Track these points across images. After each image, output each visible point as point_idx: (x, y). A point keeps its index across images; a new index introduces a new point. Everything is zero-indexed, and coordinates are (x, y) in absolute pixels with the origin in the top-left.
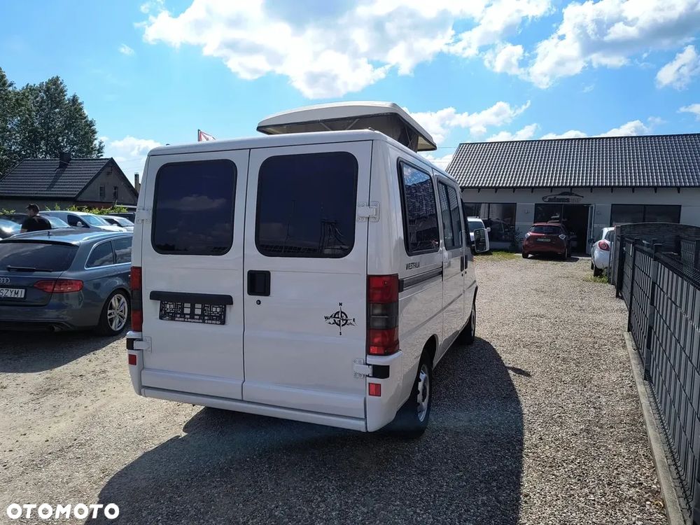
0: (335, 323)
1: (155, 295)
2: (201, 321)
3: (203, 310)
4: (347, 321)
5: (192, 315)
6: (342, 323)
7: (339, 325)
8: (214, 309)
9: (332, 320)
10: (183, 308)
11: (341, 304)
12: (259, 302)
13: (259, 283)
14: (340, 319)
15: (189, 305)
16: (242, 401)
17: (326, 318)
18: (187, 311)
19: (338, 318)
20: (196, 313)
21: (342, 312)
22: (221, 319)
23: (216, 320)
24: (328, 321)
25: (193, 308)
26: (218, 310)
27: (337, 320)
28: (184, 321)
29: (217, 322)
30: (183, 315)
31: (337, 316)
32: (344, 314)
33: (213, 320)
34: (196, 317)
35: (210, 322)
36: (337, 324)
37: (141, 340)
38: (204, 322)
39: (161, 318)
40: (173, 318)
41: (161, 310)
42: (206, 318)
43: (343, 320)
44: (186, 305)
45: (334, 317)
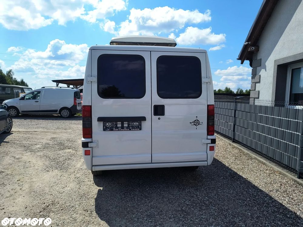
0: (194, 124)
1: (100, 119)
2: (128, 130)
3: (128, 124)
4: (199, 123)
5: (123, 127)
6: (197, 124)
7: (196, 125)
8: (135, 124)
9: (193, 124)
10: (116, 125)
11: (197, 117)
12: (159, 119)
13: (159, 110)
14: (196, 123)
15: (120, 123)
16: (152, 163)
17: (191, 123)
18: (119, 126)
19: (196, 122)
20: (124, 126)
21: (197, 120)
22: (139, 128)
23: (136, 128)
24: (191, 124)
25: (122, 124)
26: (137, 124)
27: (195, 123)
28: (119, 130)
29: (138, 129)
30: (117, 128)
31: (195, 122)
32: (198, 120)
33: (135, 128)
34: (124, 128)
35: (134, 129)
36: (195, 125)
37: (92, 142)
38: (130, 130)
39: (104, 130)
40: (112, 130)
41: (104, 126)
42: (131, 128)
43: (198, 123)
44: (118, 123)
45: (194, 122)
